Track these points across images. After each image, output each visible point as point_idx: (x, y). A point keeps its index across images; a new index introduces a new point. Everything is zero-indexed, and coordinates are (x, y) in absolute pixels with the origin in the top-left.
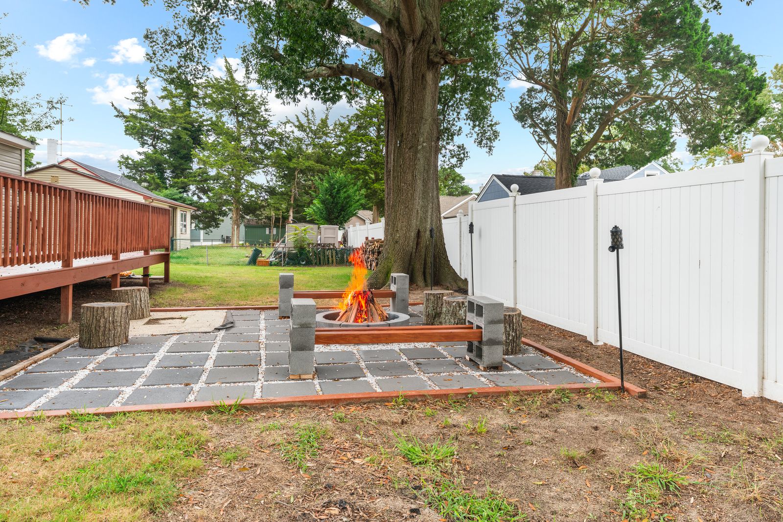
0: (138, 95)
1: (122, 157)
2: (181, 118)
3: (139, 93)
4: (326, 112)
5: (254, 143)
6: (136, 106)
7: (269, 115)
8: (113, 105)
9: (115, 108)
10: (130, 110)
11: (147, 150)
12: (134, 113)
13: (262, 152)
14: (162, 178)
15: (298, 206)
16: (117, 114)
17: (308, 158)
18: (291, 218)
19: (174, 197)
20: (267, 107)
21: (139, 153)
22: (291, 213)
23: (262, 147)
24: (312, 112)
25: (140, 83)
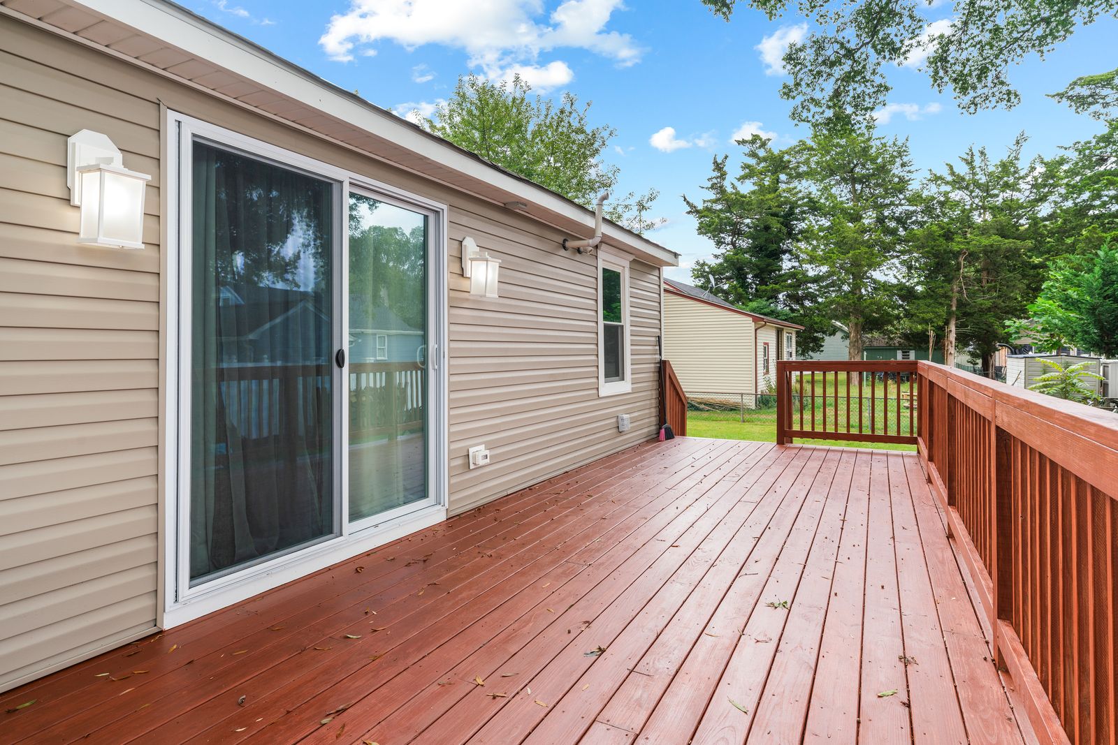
0: (714, 181)
1: (698, 263)
2: (771, 200)
3: (717, 178)
4: (1015, 148)
5: (881, 220)
6: (712, 195)
7: (909, 172)
8: (685, 199)
9: (688, 203)
10: (704, 201)
11: (724, 251)
12: (709, 204)
13: (893, 232)
14: (745, 285)
15: (965, 314)
16: (689, 209)
17: (984, 231)
18: (952, 337)
19: (763, 311)
20: (905, 159)
21: (716, 257)
22: (953, 327)
23: (893, 224)
24: (982, 153)
25: (718, 165)
